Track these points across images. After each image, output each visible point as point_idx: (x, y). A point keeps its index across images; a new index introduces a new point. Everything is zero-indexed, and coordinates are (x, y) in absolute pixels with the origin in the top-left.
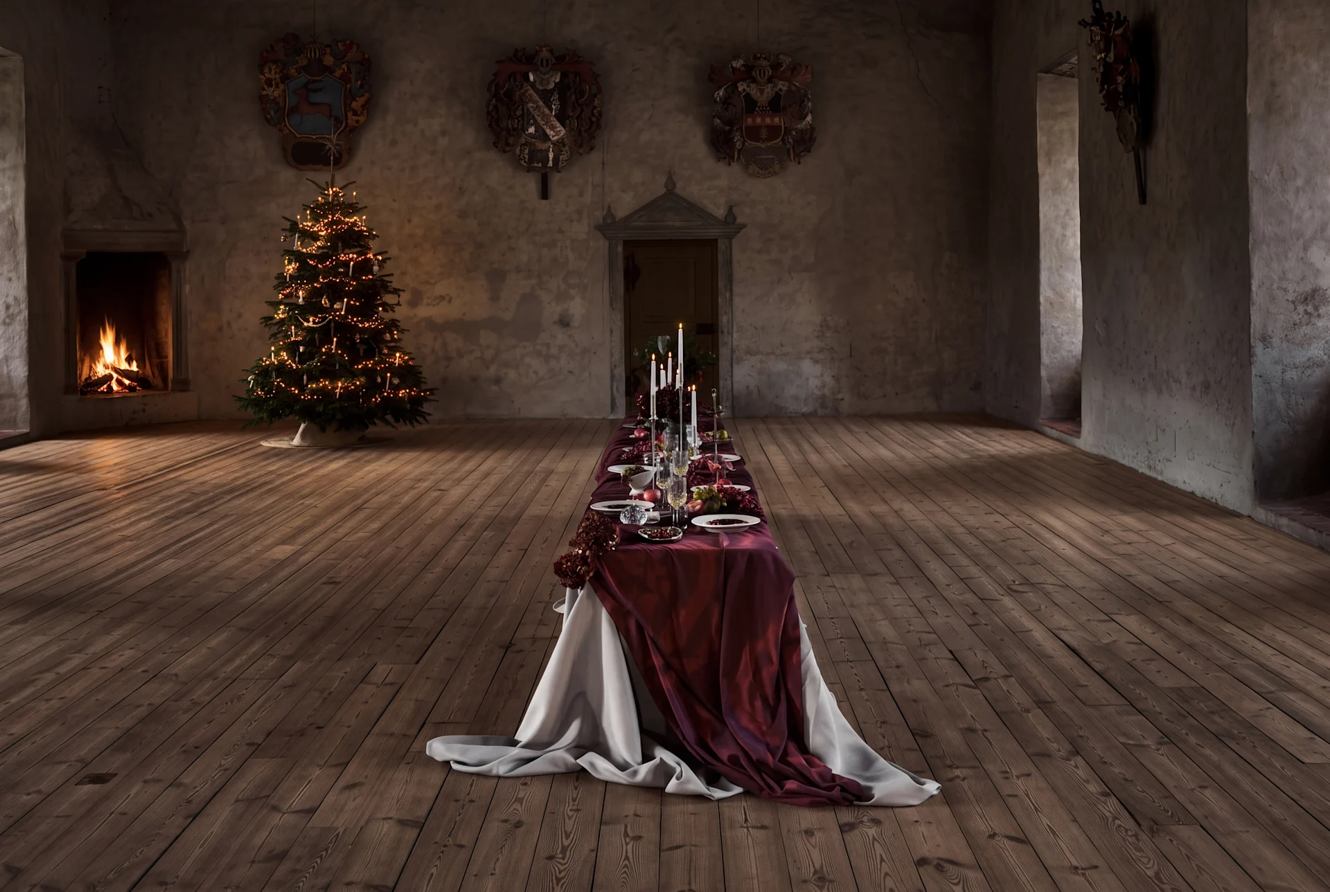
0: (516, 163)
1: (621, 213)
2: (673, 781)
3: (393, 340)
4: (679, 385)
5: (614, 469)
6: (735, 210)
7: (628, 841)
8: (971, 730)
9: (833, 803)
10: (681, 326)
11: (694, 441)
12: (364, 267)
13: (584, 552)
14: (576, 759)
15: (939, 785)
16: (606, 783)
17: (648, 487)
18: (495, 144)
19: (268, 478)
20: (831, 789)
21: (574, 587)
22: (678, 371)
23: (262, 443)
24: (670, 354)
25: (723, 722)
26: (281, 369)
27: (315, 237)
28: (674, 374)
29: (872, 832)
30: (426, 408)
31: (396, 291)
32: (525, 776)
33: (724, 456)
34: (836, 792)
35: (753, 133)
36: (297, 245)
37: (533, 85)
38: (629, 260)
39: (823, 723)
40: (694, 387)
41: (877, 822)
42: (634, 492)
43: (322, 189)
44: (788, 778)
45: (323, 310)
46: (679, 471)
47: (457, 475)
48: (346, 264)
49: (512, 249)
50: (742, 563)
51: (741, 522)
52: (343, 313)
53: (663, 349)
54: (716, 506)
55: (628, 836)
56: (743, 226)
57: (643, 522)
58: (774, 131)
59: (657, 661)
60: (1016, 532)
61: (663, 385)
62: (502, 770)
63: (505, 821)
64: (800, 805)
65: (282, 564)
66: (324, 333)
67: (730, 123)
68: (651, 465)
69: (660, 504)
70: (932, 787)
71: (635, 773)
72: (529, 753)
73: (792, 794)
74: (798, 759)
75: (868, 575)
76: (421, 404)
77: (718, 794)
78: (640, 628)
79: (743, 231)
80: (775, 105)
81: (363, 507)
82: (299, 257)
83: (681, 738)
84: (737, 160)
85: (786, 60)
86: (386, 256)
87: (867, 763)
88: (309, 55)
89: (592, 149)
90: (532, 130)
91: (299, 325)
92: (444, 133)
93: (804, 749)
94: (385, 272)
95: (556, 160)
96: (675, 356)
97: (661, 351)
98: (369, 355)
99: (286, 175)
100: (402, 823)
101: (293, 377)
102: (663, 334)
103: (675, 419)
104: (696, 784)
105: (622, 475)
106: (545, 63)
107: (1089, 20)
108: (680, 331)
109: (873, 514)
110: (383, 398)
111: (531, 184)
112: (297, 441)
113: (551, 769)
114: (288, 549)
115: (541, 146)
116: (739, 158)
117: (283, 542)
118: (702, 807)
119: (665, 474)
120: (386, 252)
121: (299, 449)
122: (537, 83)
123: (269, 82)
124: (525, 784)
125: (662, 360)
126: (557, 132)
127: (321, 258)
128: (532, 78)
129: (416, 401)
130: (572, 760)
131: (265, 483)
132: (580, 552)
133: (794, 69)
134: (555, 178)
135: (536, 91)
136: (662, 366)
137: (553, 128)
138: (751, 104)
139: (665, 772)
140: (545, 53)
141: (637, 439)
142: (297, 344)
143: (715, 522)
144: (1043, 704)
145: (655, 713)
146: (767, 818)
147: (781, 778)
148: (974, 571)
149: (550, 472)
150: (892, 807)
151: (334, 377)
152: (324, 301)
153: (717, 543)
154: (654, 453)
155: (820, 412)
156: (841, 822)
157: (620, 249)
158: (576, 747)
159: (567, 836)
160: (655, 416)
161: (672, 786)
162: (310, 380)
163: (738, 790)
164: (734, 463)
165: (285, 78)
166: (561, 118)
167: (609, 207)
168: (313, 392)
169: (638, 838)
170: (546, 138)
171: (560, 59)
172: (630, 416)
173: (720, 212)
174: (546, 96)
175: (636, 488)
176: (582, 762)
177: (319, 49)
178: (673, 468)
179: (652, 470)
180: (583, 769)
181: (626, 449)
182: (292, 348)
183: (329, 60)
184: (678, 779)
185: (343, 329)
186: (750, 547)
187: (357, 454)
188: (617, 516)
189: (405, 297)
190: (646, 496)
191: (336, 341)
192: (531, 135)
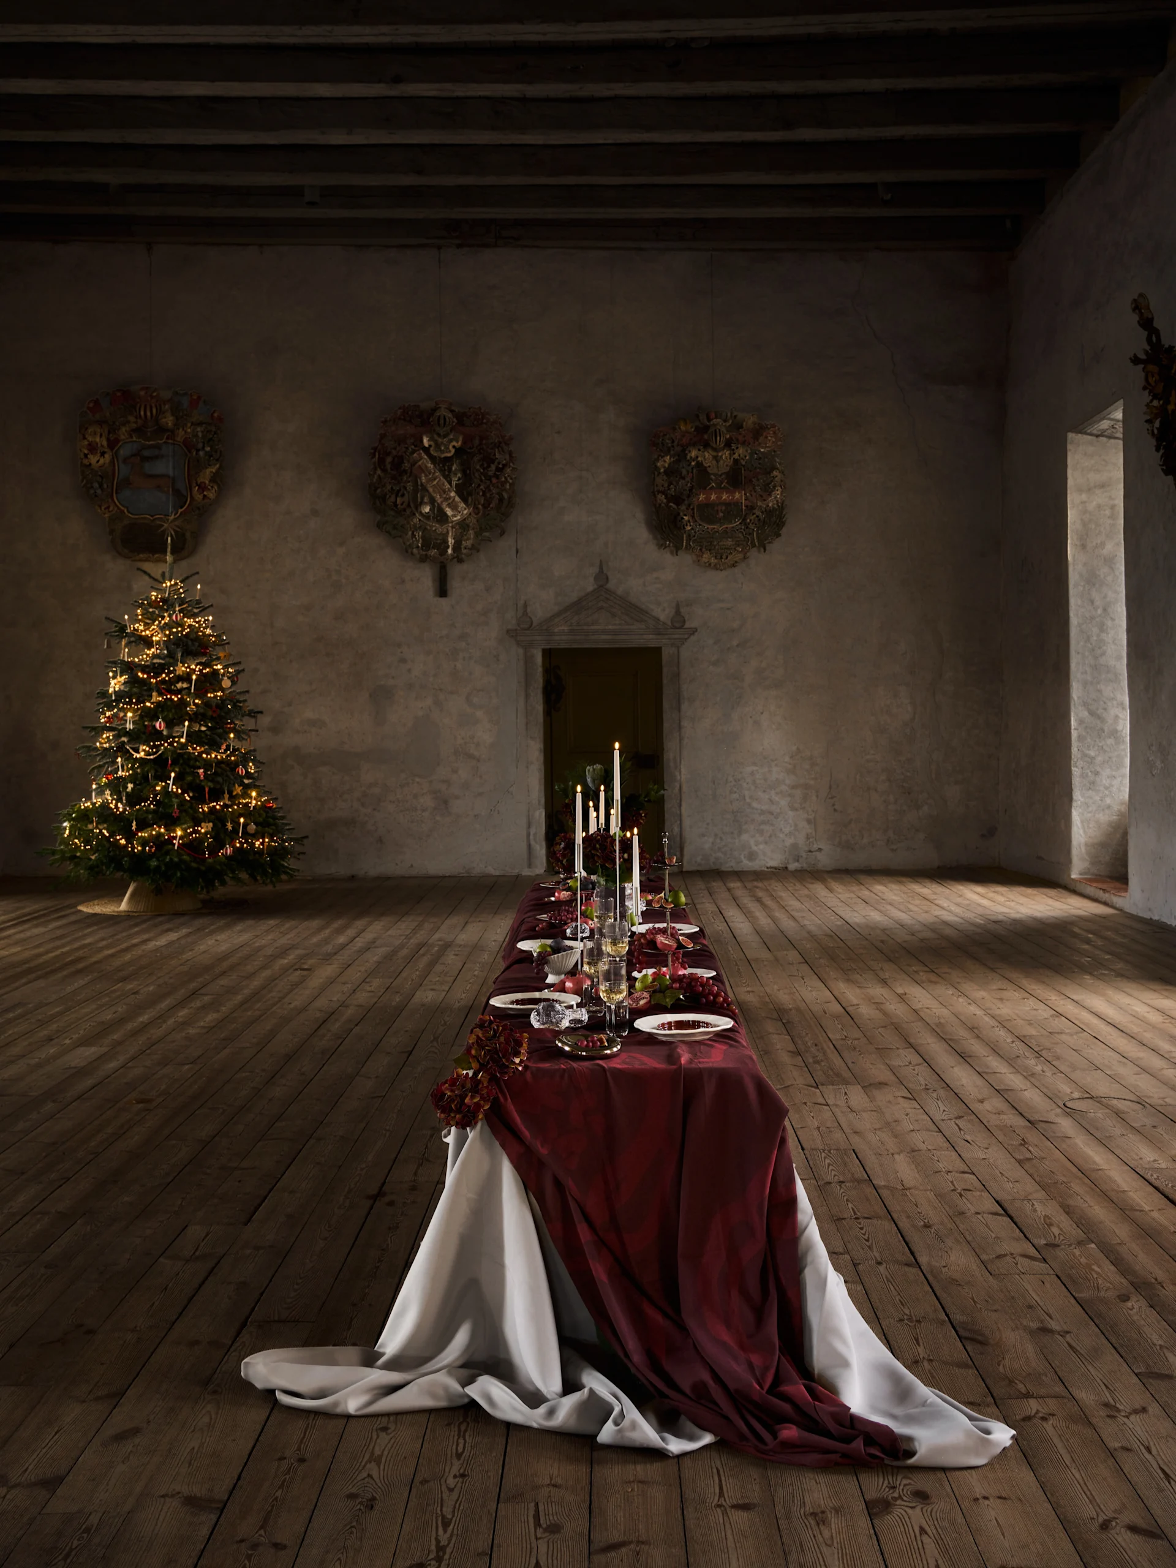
0: (406, 551)
1: (539, 613)
2: (609, 1426)
3: (248, 775)
4: (615, 828)
5: (524, 945)
6: (683, 610)
7: (539, 1535)
8: (1045, 1330)
9: (853, 1464)
10: (617, 745)
11: (636, 905)
12: (210, 681)
13: (475, 1074)
14: (463, 1387)
15: (1013, 1432)
16: (509, 1425)
17: (573, 972)
18: (379, 526)
19: (80, 953)
20: (848, 1440)
21: (464, 1124)
22: (612, 811)
23: (80, 908)
24: (602, 788)
25: (683, 1328)
26: (104, 814)
27: (148, 642)
28: (608, 815)
29: (917, 1516)
30: (290, 863)
31: (254, 714)
32: (387, 1415)
33: (678, 926)
34: (859, 1444)
35: (707, 512)
36: (125, 654)
37: (426, 450)
38: (550, 671)
39: (834, 1331)
40: (636, 831)
41: (922, 1496)
42: (551, 979)
43: (157, 581)
44: (785, 1419)
45: (158, 735)
46: (615, 950)
47: (329, 948)
48: (187, 678)
49: (403, 661)
50: (710, 1088)
51: (707, 1025)
52: (183, 740)
53: (593, 781)
54: (669, 1002)
55: (540, 1525)
56: (694, 631)
57: (565, 1024)
58: (732, 510)
59: (584, 1234)
60: (1060, 1024)
61: (593, 829)
62: (353, 1405)
63: (352, 1496)
64: (802, 1466)
65: (81, 1073)
66: (159, 766)
67: (678, 500)
68: (576, 939)
69: (589, 998)
70: (1002, 1435)
71: (551, 1413)
72: (394, 1377)
73: (789, 1446)
74: (798, 1389)
75: (870, 1086)
76: (283, 858)
77: (676, 1446)
78: (558, 1184)
79: (693, 638)
80: (735, 478)
81: (202, 991)
82: (128, 668)
83: (622, 1356)
84: (686, 547)
85: (750, 420)
86: (240, 668)
87: (902, 1394)
88: (142, 413)
89: (502, 533)
90: (427, 509)
91: (128, 757)
92: (315, 513)
93: (806, 1372)
94: (239, 688)
95: (457, 547)
96: (609, 790)
97: (590, 785)
98: (216, 795)
99: (115, 567)
100: (191, 1501)
101: (119, 823)
102: (592, 763)
103: (610, 877)
104: (646, 1432)
105: (535, 955)
106: (442, 422)
107: (1143, 356)
108: (617, 754)
109: (870, 1000)
110: (235, 849)
111: (424, 578)
112: (124, 906)
113: (428, 1403)
114: (90, 1052)
115: (439, 528)
116: (688, 544)
117: (85, 1042)
118: (652, 1470)
119: (595, 955)
120: (240, 663)
121: (127, 917)
122: (432, 449)
123: (92, 448)
124: (385, 1429)
125: (590, 795)
126: (457, 512)
127: (154, 669)
128: (426, 442)
129: (278, 854)
130: (458, 1388)
131: (79, 960)
132: (471, 1073)
133: (758, 432)
134: (456, 571)
135: (432, 459)
136: (591, 804)
137: (454, 507)
138: (702, 475)
139: (598, 1410)
140: (443, 412)
141: (559, 903)
142: (123, 781)
143: (669, 1025)
144: (1143, 1287)
145: (582, 1314)
146: (754, 1492)
147: (773, 1420)
148: (1014, 1081)
149: (447, 946)
150: (944, 1469)
151: (171, 823)
152: (159, 725)
153: (672, 1058)
154: (579, 924)
155: (793, 866)
156: (869, 1496)
157: (539, 659)
158: (463, 1366)
159: (446, 1524)
160: (582, 870)
161: (607, 1433)
162: (140, 828)
163: (708, 1439)
164: (690, 936)
165: (112, 444)
166: (464, 492)
167: (525, 605)
168: (144, 843)
169: (554, 1529)
170: (442, 518)
171: (461, 418)
172: (551, 870)
173: (664, 614)
174: (443, 464)
175: (558, 973)
176: (473, 1391)
177: (156, 406)
178: (607, 948)
179: (578, 945)
180: (473, 1403)
181: (544, 917)
182: (116, 786)
183: (169, 420)
184: (616, 1424)
185: (184, 762)
186: (723, 1065)
187: (199, 922)
188: (527, 1014)
189: (265, 720)
190: (569, 985)
191: (174, 778)
192: (427, 516)
